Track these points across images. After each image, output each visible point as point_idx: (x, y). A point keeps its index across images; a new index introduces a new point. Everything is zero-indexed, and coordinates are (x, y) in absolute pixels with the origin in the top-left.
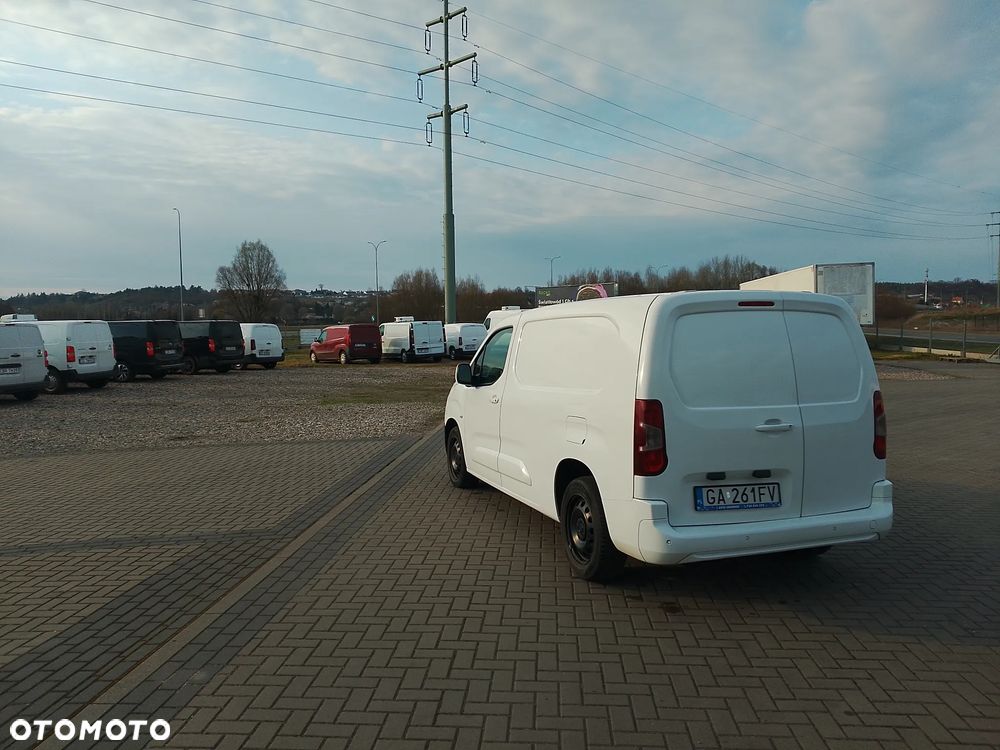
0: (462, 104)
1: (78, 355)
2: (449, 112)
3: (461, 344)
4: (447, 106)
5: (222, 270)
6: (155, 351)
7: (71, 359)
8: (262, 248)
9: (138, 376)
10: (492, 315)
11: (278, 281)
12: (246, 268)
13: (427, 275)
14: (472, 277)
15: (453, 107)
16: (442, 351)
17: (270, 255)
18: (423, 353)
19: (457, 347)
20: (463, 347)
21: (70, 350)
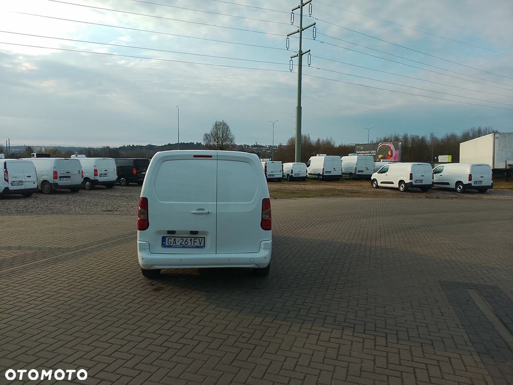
0: (308, 50)
1: (99, 173)
2: (301, 54)
3: (292, 173)
4: (301, 51)
5: (206, 135)
6: (137, 172)
7: (96, 175)
8: (225, 124)
9: (130, 183)
10: (312, 158)
11: (231, 141)
12: (217, 134)
13: (305, 137)
14: (329, 139)
15: (303, 52)
16: (281, 176)
17: (228, 128)
18: (271, 177)
19: (290, 174)
20: (293, 175)
21: (96, 171)
